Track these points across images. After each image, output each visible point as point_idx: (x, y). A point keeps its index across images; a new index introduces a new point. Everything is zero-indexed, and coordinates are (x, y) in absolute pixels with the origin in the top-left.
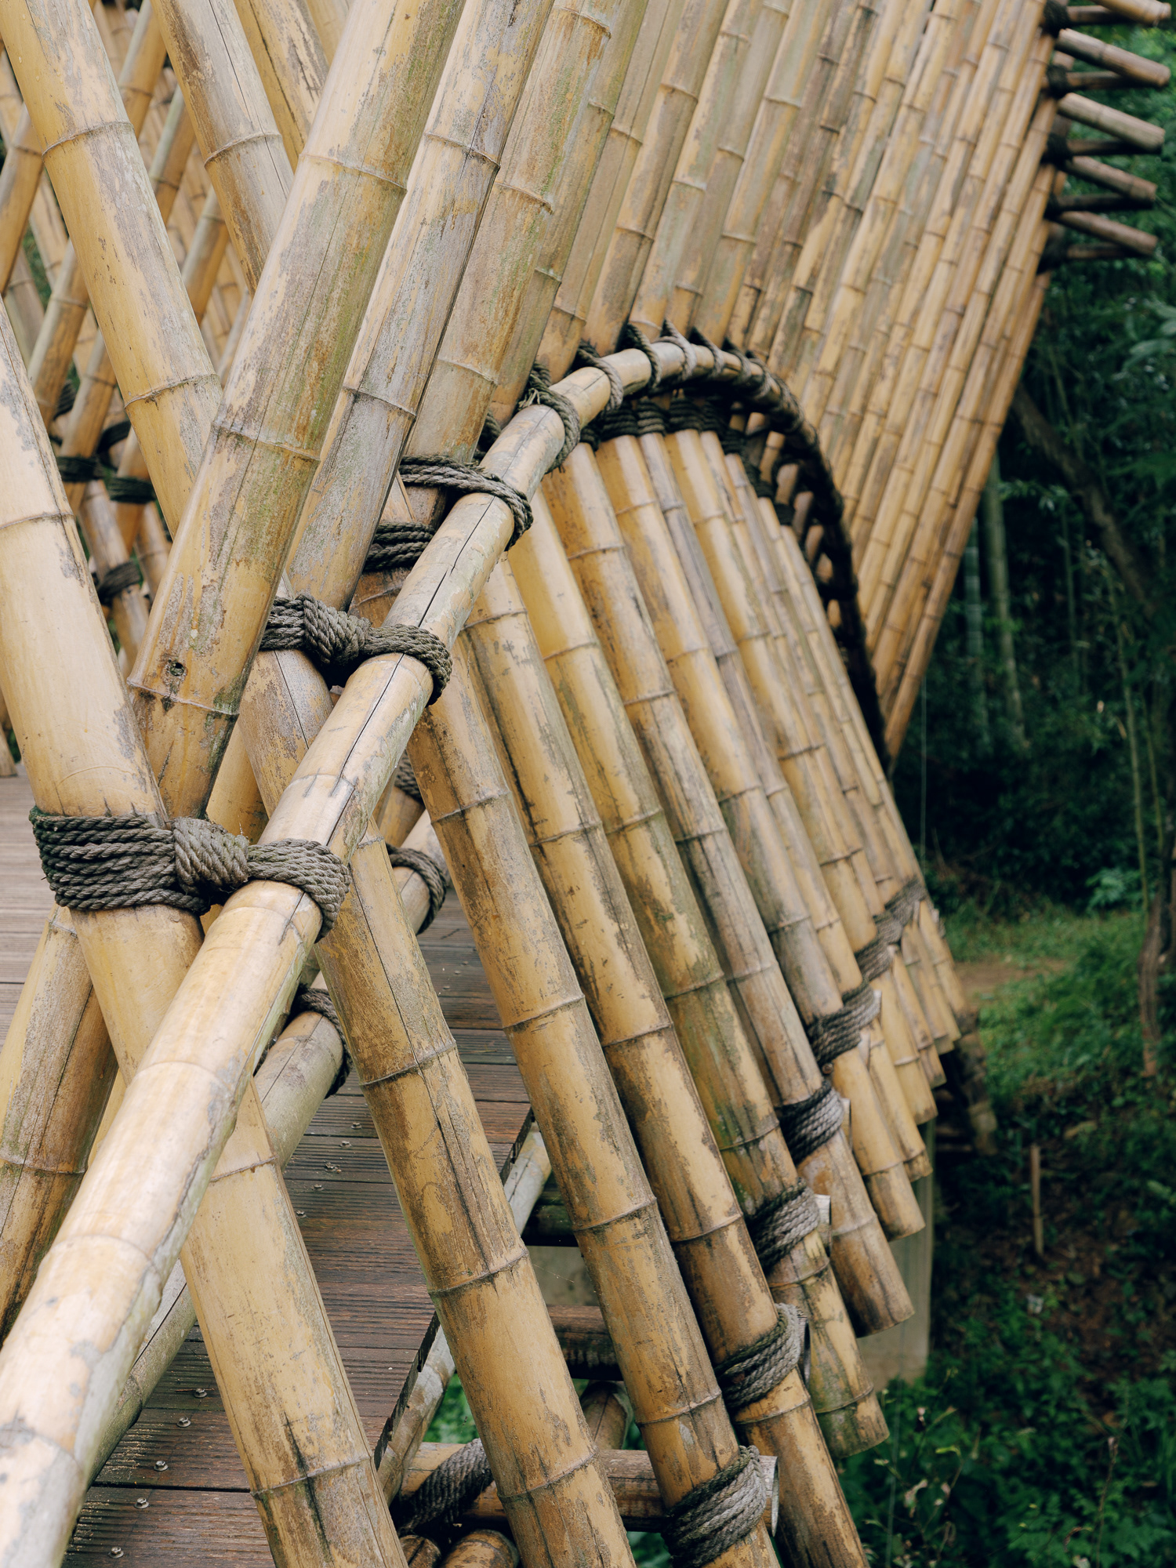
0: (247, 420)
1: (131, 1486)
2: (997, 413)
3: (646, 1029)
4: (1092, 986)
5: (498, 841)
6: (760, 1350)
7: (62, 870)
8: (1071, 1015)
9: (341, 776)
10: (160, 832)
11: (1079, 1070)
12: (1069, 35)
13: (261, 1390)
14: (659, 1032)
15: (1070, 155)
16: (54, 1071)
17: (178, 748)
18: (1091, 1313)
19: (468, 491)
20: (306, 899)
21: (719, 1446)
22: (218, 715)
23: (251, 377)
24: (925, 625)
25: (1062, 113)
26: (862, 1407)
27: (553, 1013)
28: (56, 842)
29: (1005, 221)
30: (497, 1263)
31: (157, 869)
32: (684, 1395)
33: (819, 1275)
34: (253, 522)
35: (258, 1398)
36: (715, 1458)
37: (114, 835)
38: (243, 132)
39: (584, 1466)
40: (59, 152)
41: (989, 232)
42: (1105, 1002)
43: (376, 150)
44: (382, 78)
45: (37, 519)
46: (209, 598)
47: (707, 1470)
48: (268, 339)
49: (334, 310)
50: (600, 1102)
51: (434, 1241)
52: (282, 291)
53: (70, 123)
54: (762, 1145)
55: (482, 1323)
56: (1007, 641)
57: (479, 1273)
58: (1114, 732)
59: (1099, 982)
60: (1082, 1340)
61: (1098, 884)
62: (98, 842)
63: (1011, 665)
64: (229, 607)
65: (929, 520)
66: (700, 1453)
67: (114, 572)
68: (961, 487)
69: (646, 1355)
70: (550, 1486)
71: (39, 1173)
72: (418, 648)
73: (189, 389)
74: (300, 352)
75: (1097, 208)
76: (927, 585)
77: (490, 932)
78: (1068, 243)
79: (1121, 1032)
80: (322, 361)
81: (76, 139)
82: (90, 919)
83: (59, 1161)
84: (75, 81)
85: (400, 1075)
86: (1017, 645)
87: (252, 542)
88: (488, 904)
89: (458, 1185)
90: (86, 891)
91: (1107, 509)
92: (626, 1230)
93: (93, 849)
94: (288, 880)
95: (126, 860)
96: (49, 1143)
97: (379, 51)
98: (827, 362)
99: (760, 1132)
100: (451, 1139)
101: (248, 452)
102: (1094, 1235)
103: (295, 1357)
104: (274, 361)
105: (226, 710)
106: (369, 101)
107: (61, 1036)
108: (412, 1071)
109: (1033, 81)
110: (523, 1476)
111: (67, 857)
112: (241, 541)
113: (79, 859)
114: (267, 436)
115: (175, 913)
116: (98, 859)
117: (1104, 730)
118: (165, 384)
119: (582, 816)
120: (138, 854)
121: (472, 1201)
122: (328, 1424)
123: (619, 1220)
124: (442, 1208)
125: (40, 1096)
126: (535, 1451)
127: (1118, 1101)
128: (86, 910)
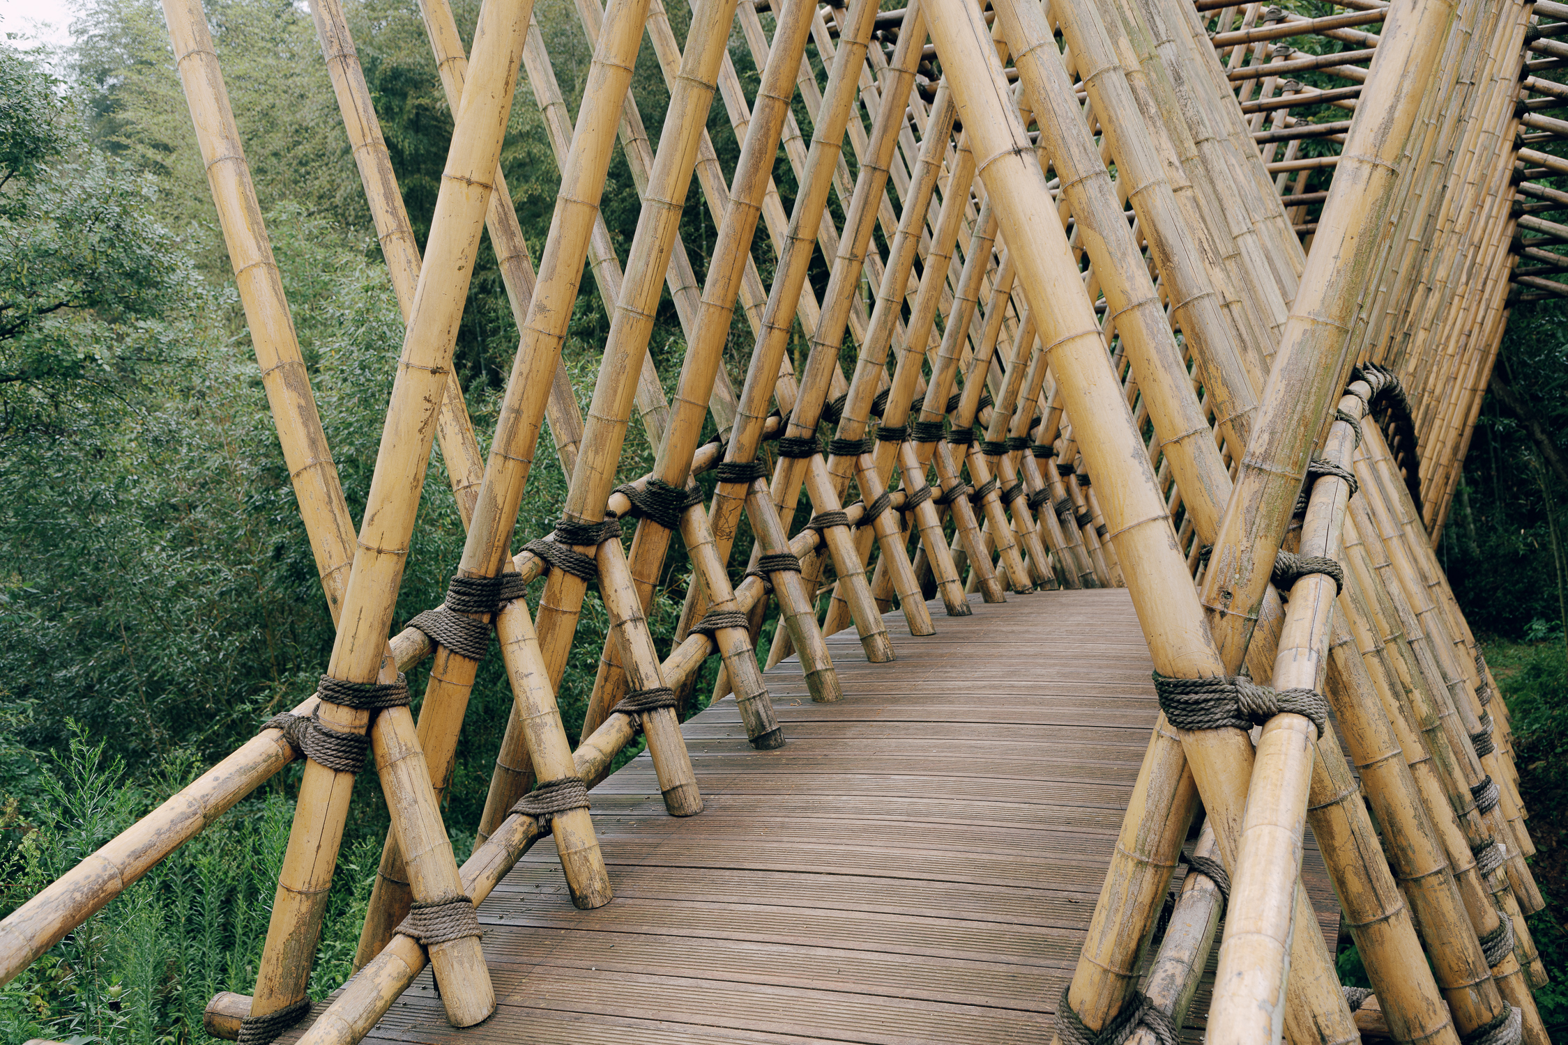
0: (1264, 460)
1: (1193, 1028)
2: (1483, 385)
3: (1417, 760)
4: (1537, 686)
5: (1351, 665)
6: (1492, 940)
7: (1176, 708)
8: (1525, 702)
9: (1311, 649)
10: (1230, 687)
11: (1534, 732)
12: (1525, 184)
13: (1298, 997)
14: (1425, 761)
15: (1524, 247)
16: (1164, 812)
17: (1229, 639)
18: (1553, 868)
19: (1323, 474)
20: (1311, 723)
21: (1493, 1004)
22: (1250, 620)
23: (1266, 437)
24: (1446, 497)
25: (1520, 225)
26: (1533, 964)
27: (1386, 759)
28: (1171, 693)
29: (1490, 284)
30: (1390, 910)
31: (1228, 707)
32: (1472, 974)
33: (1505, 890)
34: (1269, 515)
35: (1297, 1001)
36: (1491, 1010)
37: (1205, 689)
38: (1196, 293)
39: (1445, 1027)
40: (1124, 315)
41: (1483, 291)
42: (1544, 695)
43: (1335, 311)
44: (1338, 272)
45: (1155, 519)
46: (1245, 557)
47: (1487, 1017)
48: (1276, 416)
49: (1313, 398)
50: (1415, 809)
51: (1352, 897)
52: (1282, 390)
53: (1129, 300)
54: (1469, 817)
55: (1382, 944)
56: (1466, 497)
57: (1380, 916)
58: (1531, 545)
59: (1541, 684)
60: (1548, 882)
61: (1530, 628)
62: (1196, 693)
63: (1469, 510)
64: (1256, 561)
65: (1449, 444)
66: (1482, 1007)
67: (1038, 494)
68: (1464, 424)
69: (1448, 951)
70: (1426, 1038)
71: (1156, 866)
72: (1329, 570)
73: (1198, 435)
74: (1294, 422)
75: (1537, 273)
76: (1448, 478)
77: (1348, 714)
78: (1520, 293)
79: (1557, 712)
80: (1306, 426)
81: (1133, 308)
82: (1191, 734)
83: (1166, 860)
84: (1131, 278)
85: (1331, 804)
86: (1470, 500)
87: (1268, 526)
88: (1346, 699)
89: (1365, 866)
90: (1189, 720)
91: (1543, 431)
92: (1434, 881)
93: (1194, 697)
94: (1300, 713)
95: (1212, 703)
96: (1161, 850)
97: (1336, 257)
98: (1411, 369)
99: (1467, 810)
100: (1360, 841)
101: (1266, 477)
102: (1551, 824)
103: (1317, 979)
104: (1279, 428)
105: (1254, 617)
106: (1331, 285)
107: (1167, 793)
108: (1337, 803)
109: (1506, 211)
110: (1409, 1031)
111: (1178, 701)
112: (1263, 526)
113: (1186, 702)
114: (1277, 469)
115: (1238, 731)
116: (1197, 702)
117: (1526, 544)
118: (1184, 433)
119: (1376, 642)
120: (1218, 699)
121: (1373, 875)
122: (1337, 1017)
123: (1429, 875)
124: (1356, 879)
125: (1156, 825)
126: (1416, 1017)
127: (1559, 750)
128: (1189, 730)
